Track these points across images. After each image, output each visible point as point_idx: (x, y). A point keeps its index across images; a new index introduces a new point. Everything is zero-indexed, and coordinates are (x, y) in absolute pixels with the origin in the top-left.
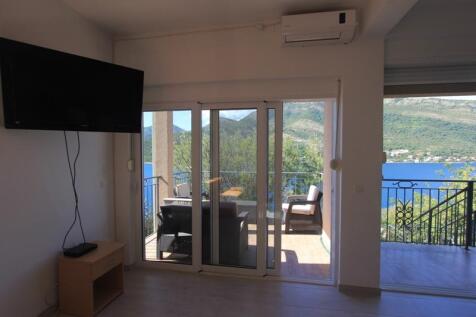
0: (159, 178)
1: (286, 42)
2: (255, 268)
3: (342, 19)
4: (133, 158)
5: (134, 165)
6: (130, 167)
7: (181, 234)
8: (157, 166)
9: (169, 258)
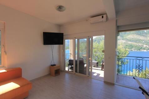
0: (71, 54)
1: (91, 24)
2: (86, 74)
3: (103, 17)
4: (63, 49)
5: (63, 51)
6: (62, 51)
7: (72, 66)
8: (70, 51)
9: (70, 71)
